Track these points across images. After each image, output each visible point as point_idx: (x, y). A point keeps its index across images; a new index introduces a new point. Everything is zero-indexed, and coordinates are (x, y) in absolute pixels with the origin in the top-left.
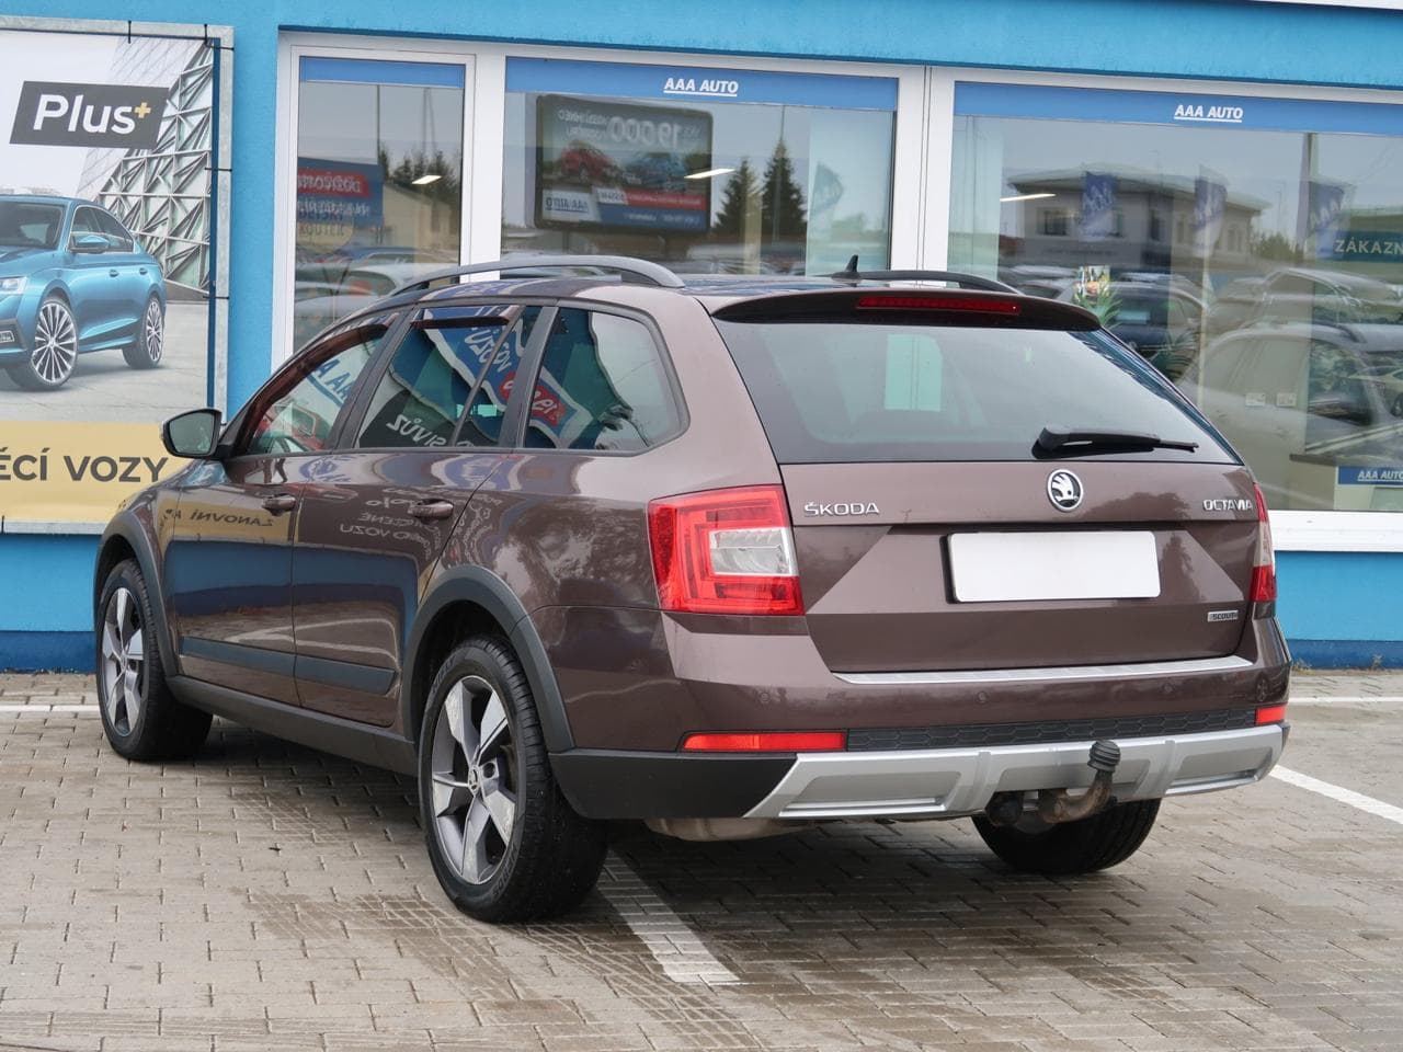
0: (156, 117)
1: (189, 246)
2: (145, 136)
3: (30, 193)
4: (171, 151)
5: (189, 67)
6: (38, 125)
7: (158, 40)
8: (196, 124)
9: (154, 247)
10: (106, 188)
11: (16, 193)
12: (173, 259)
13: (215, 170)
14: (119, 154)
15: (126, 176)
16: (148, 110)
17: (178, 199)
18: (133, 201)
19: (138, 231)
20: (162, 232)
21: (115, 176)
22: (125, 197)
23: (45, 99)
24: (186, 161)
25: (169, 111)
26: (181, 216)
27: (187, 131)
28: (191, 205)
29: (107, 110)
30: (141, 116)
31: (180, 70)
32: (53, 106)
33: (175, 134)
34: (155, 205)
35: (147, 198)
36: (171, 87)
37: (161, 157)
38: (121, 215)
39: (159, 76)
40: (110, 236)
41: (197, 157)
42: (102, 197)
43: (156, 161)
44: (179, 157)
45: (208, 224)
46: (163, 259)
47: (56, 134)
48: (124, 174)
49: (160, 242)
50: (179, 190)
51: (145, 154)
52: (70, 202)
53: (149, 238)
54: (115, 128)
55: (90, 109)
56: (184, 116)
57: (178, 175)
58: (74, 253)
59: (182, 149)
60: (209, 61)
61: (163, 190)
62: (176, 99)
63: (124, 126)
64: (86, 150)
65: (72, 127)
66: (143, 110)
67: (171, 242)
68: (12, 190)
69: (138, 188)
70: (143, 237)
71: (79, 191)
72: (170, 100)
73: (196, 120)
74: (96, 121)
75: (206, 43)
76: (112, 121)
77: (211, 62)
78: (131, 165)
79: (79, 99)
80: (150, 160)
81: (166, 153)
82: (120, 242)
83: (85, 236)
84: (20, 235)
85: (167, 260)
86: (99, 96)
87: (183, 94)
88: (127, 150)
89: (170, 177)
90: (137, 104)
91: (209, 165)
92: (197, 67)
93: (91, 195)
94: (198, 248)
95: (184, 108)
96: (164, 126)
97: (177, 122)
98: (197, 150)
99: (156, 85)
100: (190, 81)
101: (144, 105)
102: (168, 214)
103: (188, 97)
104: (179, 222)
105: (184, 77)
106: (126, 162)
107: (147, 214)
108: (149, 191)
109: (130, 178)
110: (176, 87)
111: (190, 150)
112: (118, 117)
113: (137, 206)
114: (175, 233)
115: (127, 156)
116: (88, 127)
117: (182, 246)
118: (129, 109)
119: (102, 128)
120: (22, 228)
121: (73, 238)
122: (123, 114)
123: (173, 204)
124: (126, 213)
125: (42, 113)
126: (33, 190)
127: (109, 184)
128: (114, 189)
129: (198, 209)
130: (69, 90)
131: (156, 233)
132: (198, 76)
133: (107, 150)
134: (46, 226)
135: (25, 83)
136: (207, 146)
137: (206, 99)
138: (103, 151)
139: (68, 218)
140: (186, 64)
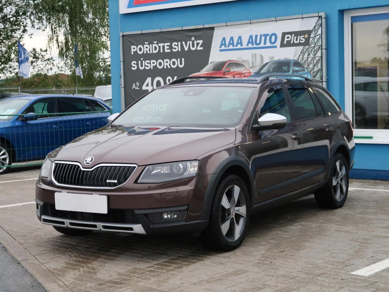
0: (309, 38)
1: (317, 69)
2: (307, 43)
3: (284, 59)
4: (313, 45)
5: (316, 24)
6: (285, 43)
7: (309, 18)
8: (318, 38)
9: (310, 70)
10: (299, 56)
11: (281, 59)
12: (314, 73)
13: (322, 49)
14: (302, 47)
15: (303, 53)
16: (307, 36)
17: (314, 57)
18: (305, 59)
19: (306, 66)
20: (311, 66)
21: (301, 53)
22: (303, 58)
23: (286, 36)
24: (316, 48)
25: (312, 36)
26: (315, 62)
27: (316, 40)
28: (317, 59)
29: (299, 37)
30: (306, 38)
31: (314, 25)
32: (288, 38)
33: (313, 41)
34: (310, 59)
35: (308, 58)
36: (312, 29)
37: (311, 47)
38: (303, 62)
39: (310, 27)
40: (300, 68)
41: (318, 47)
42: (298, 58)
43: (309, 48)
44: (314, 47)
45: (321, 63)
46: (312, 73)
47: (289, 44)
48: (303, 52)
49: (311, 69)
50: (315, 55)
51: (307, 47)
52: (292, 61)
53: (308, 68)
54: (301, 41)
55: (295, 37)
56: (315, 36)
57: (314, 51)
58: (293, 73)
59: (315, 45)
60: (320, 22)
61: (311, 56)
62: (313, 32)
63: (302, 40)
64: (295, 47)
65: (292, 42)
66: (306, 36)
67: (313, 68)
68: (280, 59)
69: (306, 56)
70: (307, 68)
71: (294, 57)
72: (312, 32)
73: (318, 37)
74: (297, 40)
75: (319, 18)
76: (300, 40)
77: (321, 22)
78: (304, 50)
79: (293, 35)
80: (308, 48)
81: (312, 46)
82: (302, 69)
83: (295, 68)
84: (282, 69)
85: (313, 73)
86: (297, 34)
87: (315, 31)
88: (303, 46)
89: (313, 52)
90: (305, 35)
91: (321, 48)
92: (318, 24)
93: (296, 58)
94: (319, 70)
95: (315, 34)
96: (311, 39)
97: (314, 38)
98: (318, 45)
99: (309, 30)
100: (316, 27)
101: (307, 35)
102: (312, 62)
103: (316, 32)
104: (315, 63)
105: (315, 27)
106: (303, 49)
107: (308, 62)
108: (308, 56)
109: (304, 53)
110: (313, 29)
111: (317, 45)
112: (301, 39)
113: (306, 60)
114: (314, 66)
115: (303, 48)
116: (295, 42)
117: (316, 69)
118: (303, 36)
119: (298, 42)
120: (283, 67)
121: (293, 69)
122: (302, 38)
123: (313, 59)
124: (304, 62)
125: (286, 40)
126: (285, 58)
127: (300, 55)
128: (301, 56)
129: (319, 60)
130: (291, 33)
131: (310, 66)
132: (317, 26)
133: (299, 47)
134: (287, 67)
135: (283, 33)
136: (320, 44)
137: (320, 32)
138: (298, 47)
139: (292, 64)
140: (315, 23)
